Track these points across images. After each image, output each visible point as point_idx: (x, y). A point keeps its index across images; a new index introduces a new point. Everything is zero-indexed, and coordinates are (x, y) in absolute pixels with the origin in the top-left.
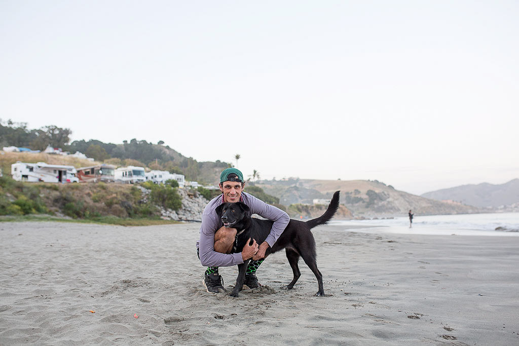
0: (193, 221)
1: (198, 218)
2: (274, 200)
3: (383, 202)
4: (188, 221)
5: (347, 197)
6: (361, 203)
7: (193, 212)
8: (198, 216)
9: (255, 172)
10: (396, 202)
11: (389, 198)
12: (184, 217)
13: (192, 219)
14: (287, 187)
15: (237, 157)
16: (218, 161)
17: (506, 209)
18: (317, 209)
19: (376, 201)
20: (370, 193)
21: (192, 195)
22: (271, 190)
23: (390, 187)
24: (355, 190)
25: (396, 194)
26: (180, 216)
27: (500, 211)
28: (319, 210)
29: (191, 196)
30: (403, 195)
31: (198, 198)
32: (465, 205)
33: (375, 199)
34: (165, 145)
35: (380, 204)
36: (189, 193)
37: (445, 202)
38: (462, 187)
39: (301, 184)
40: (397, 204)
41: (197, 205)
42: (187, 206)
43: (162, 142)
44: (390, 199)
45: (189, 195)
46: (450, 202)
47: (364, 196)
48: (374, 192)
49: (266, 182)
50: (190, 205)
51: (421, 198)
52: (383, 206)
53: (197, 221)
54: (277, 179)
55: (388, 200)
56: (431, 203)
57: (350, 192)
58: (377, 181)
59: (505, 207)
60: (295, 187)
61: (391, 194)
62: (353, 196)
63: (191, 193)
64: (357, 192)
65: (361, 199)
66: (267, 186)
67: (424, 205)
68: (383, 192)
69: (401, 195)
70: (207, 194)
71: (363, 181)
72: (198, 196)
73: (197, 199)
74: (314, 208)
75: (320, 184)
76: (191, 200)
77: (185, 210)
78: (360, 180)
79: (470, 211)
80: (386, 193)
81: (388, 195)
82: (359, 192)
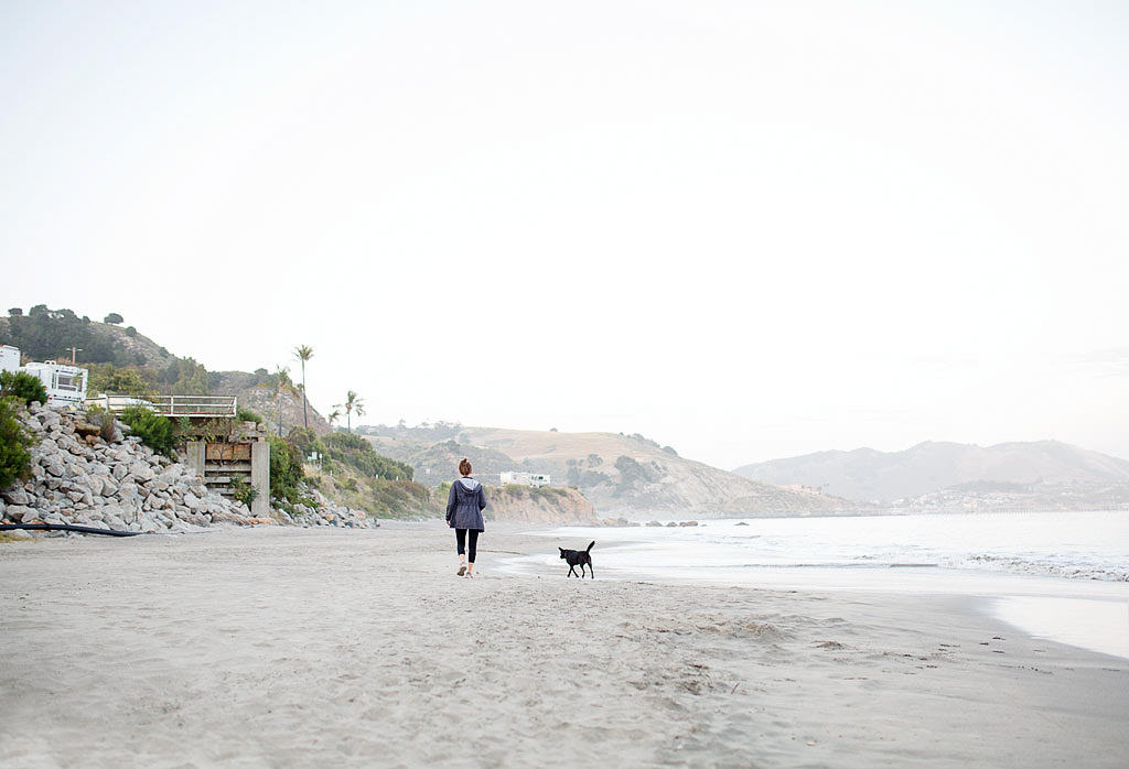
0: (68, 529)
1: (93, 519)
2: (399, 471)
3: (653, 486)
4: (48, 527)
5: (570, 470)
6: (602, 486)
7: (78, 495)
8: (98, 512)
9: (351, 398)
10: (681, 485)
11: (665, 475)
12: (31, 515)
13: (68, 520)
14: (431, 444)
15: (305, 354)
16: (263, 372)
17: (908, 507)
18: (509, 497)
19: (636, 483)
20: (624, 463)
21: (96, 432)
22: (393, 449)
23: (669, 451)
24: (591, 456)
25: (681, 468)
26: (14, 510)
27: (896, 510)
28: (515, 500)
29: (89, 437)
30: (697, 469)
31: (119, 443)
32: (828, 496)
33: (635, 478)
34: (124, 325)
35: (646, 489)
36: (83, 426)
37: (786, 487)
38: (818, 457)
39: (465, 437)
40: (683, 489)
41: (105, 468)
42: (62, 470)
43: (116, 318)
44: (669, 479)
45: (83, 433)
46: (796, 488)
47: (611, 471)
48: (634, 461)
49: (383, 430)
50: (75, 469)
51: (735, 478)
52: (653, 494)
53: (84, 531)
54: (409, 425)
55: (663, 480)
56: (757, 490)
57: (578, 460)
58: (639, 438)
59: (907, 503)
60: (453, 443)
61: (670, 466)
62: (585, 468)
63: (90, 427)
64: (595, 459)
65: (603, 478)
66: (384, 439)
67: (742, 493)
68: (653, 463)
69: (693, 471)
70: (156, 432)
71: (608, 435)
72: (120, 438)
73: (112, 450)
74: (503, 495)
75: (509, 440)
76: (88, 451)
77: (45, 484)
78: (601, 434)
79: (839, 509)
80: (659, 463)
81: (665, 469)
82: (600, 461)
